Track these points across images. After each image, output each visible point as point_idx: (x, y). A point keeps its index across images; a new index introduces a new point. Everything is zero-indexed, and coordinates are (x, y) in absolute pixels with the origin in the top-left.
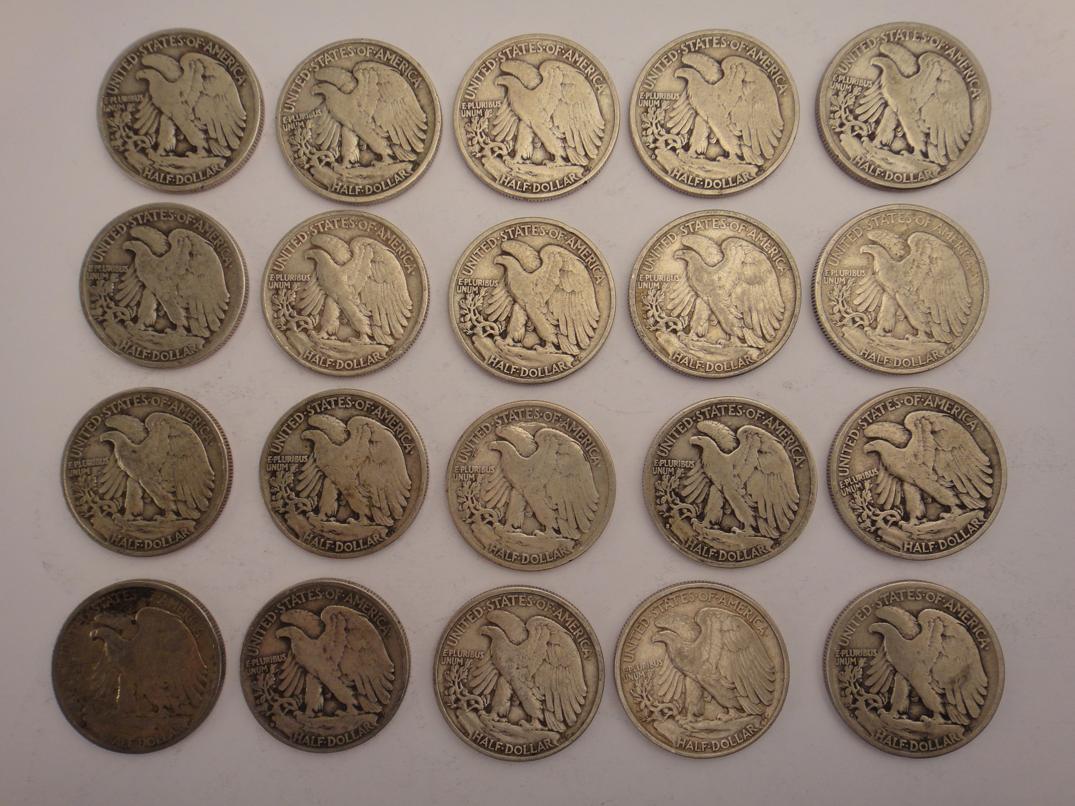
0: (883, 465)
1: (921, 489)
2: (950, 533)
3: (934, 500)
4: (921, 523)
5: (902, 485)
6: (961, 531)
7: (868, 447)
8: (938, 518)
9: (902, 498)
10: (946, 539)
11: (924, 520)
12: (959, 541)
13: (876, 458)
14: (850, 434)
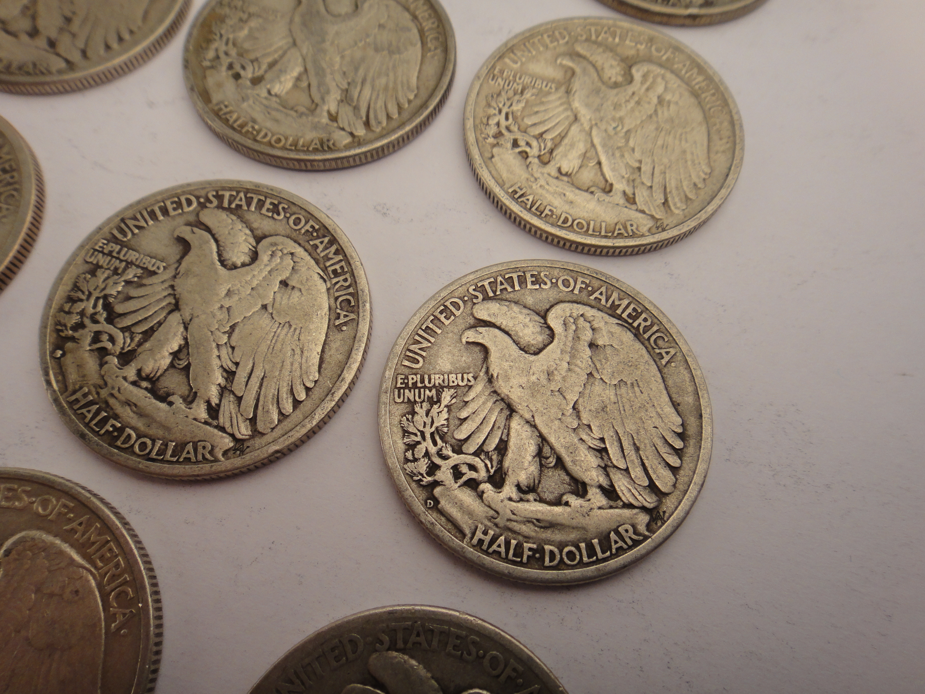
0: (487, 372)
1: (541, 436)
2: (573, 536)
3: (560, 463)
4: (521, 500)
5: (509, 418)
6: (595, 541)
7: (471, 336)
8: (558, 502)
9: (501, 440)
10: (561, 546)
11: (531, 497)
12: (585, 559)
13: (481, 356)
14: (448, 304)
